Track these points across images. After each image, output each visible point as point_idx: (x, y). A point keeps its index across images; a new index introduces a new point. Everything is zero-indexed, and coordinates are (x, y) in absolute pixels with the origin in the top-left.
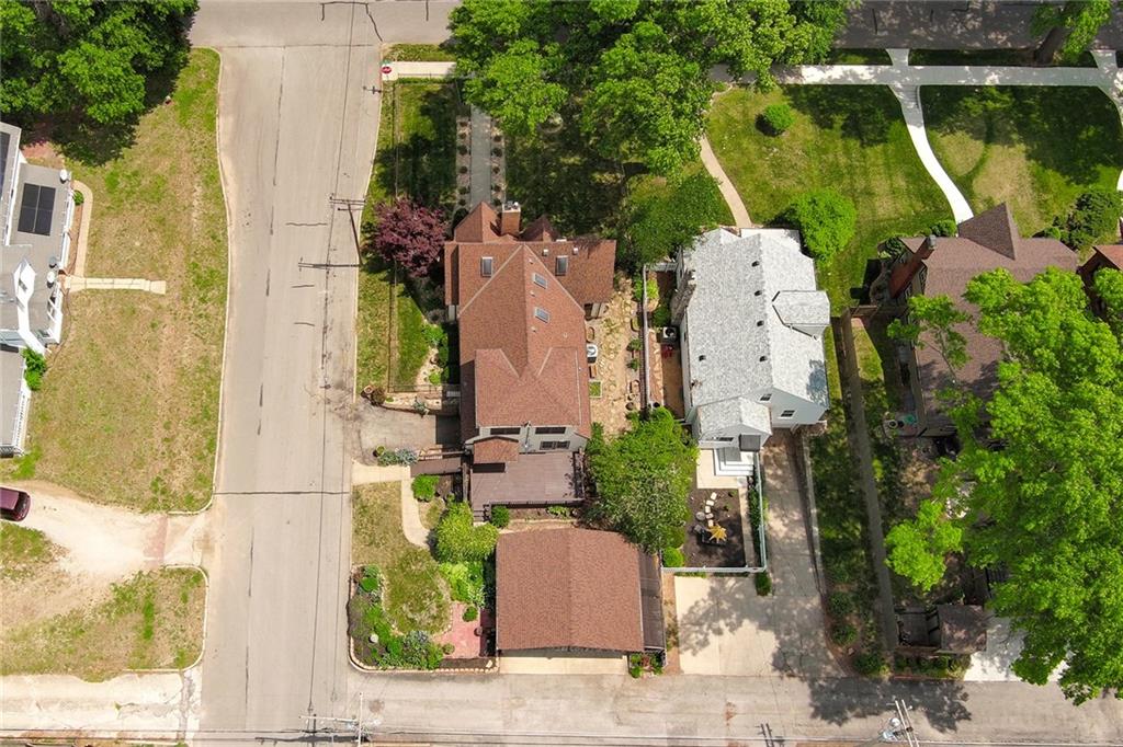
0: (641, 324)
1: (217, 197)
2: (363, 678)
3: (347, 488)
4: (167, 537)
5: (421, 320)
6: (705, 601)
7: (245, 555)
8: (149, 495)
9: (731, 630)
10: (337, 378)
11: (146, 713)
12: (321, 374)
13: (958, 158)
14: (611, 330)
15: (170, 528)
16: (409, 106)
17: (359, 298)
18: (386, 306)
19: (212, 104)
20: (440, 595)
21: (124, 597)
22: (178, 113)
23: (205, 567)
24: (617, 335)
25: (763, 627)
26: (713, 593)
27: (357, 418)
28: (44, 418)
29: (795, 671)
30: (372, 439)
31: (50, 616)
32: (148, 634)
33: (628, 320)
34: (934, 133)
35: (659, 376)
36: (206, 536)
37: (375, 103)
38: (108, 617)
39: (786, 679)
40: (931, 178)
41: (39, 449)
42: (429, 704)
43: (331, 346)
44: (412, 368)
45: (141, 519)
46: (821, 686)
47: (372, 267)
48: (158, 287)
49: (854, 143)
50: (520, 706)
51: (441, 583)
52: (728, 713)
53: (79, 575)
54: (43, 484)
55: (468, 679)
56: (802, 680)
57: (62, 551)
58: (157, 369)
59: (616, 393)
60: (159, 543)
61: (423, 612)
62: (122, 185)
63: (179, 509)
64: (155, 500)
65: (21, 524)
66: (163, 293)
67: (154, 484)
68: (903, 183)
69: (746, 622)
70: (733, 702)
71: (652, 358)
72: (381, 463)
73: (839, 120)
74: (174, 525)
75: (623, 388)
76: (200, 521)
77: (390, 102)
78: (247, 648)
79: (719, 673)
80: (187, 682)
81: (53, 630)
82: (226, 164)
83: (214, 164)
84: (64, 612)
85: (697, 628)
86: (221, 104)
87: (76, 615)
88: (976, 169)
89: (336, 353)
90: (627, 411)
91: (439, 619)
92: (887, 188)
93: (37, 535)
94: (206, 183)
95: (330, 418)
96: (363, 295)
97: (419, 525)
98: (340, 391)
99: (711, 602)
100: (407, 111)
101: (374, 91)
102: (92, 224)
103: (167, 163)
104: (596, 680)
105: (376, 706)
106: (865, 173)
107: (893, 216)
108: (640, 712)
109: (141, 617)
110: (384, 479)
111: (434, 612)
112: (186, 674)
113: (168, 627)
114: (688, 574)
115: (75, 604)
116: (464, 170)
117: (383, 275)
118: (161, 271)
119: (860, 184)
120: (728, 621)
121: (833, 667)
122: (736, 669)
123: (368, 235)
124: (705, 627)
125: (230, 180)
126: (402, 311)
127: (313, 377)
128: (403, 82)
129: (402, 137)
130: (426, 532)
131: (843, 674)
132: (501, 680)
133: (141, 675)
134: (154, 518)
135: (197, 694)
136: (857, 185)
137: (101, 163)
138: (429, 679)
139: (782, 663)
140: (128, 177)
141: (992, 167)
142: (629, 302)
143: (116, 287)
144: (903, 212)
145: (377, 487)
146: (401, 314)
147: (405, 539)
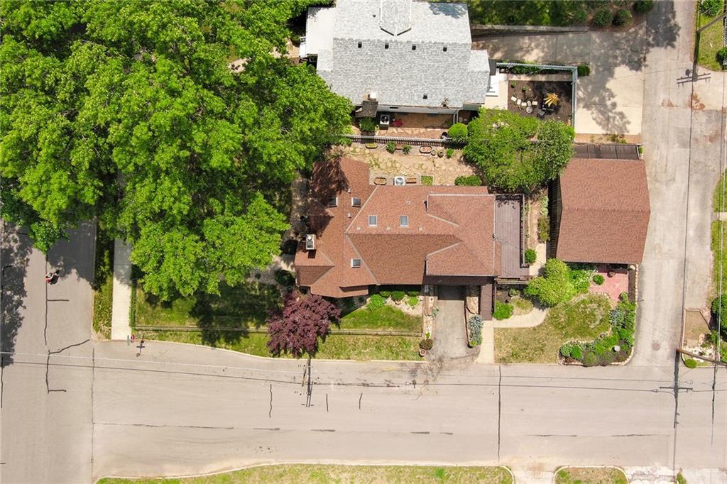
0: (372, 141)
1: (243, 475)
2: (637, 355)
3: (497, 367)
5: (362, 311)
6: (592, 113)
7: (546, 441)
9: (613, 96)
10: (407, 375)
12: (403, 388)
14: (376, 164)
16: (159, 318)
17: (339, 358)
18: (347, 338)
20: (583, 301)
23: (554, 468)
24: (380, 160)
25: (611, 74)
26: (587, 106)
27: (440, 360)
29: (642, 56)
30: (459, 349)
33: (367, 151)
35: (416, 131)
36: (530, 469)
37: (154, 347)
39: (646, 63)
42: (657, 310)
43: (380, 380)
44: (403, 318)
46: (654, 39)
47: (313, 350)
50: (660, 247)
51: (575, 300)
52: (668, 106)
55: (641, 282)
56: (648, 52)
59: (428, 165)
61: (595, 313)
69: (608, 86)
70: (661, 101)
71: (400, 134)
72: (479, 342)
75: (425, 158)
76: (519, 474)
77: (155, 334)
78: (613, 436)
79: (641, 109)
80: (635, 477)
85: (611, 120)
86: (151, 475)
89: (386, 376)
90: (444, 157)
91: (600, 302)
95: (440, 380)
96: (337, 355)
97: (530, 315)
98: (418, 373)
99: (594, 109)
100: (165, 320)
101: (141, 347)
105: (656, 346)
108: (666, 166)
110: (491, 340)
111: (595, 306)
112: (631, 477)
117: (320, 342)
120: (607, 98)
121: (639, 29)
122: (639, 97)
123: (282, 352)
124: (610, 114)
126: (352, 326)
127: (406, 393)
128: (133, 323)
129: (191, 324)
130: (535, 310)
131: (645, 23)
135: (644, 469)
138: (640, 309)
139: (637, 65)
142: (351, 149)
145: (498, 346)
146: (355, 326)
147: (541, 325)
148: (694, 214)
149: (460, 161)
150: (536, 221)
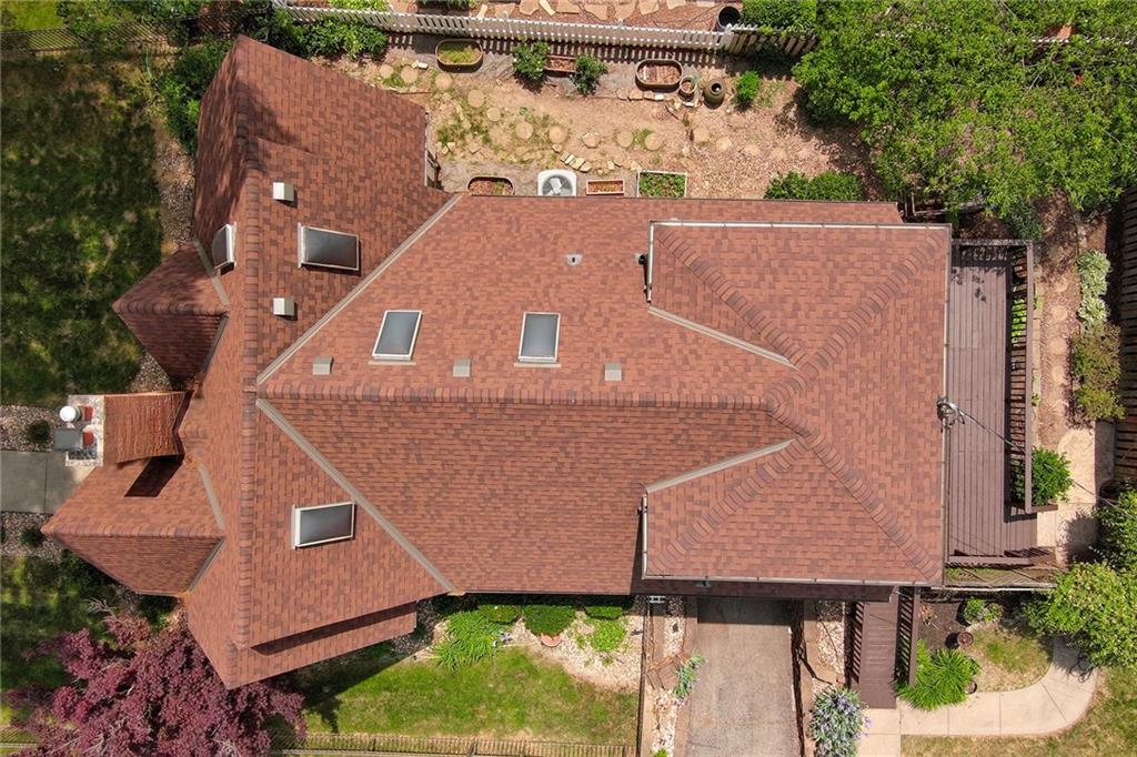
0: (459, 41)
5: (421, 668)
14: (475, 129)
33: (444, 80)
35: (624, 6)
44: (571, 697)
59: (666, 134)
71: (567, 18)
75: (655, 110)
90: (727, 107)
97: (1033, 694)
126: (383, 721)
130: (1055, 675)
146: (396, 722)
147: (1076, 728)
149: (782, 121)
150: (1059, 347)
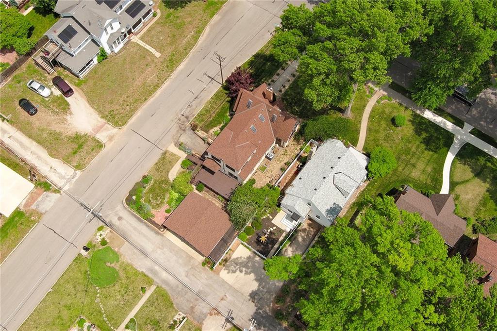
0: (295, 158)
1: (196, 39)
2: (123, 208)
3: (164, 149)
4: (102, 129)
5: (227, 113)
6: (244, 258)
7: (119, 149)
8: (107, 113)
9: (245, 274)
10: (188, 114)
11: (57, 175)
12: (184, 110)
13: (458, 174)
14: (285, 154)
15: (105, 127)
17: (214, 95)
18: (220, 102)
19: (218, 9)
20: (164, 199)
21: (77, 137)
22: (205, 6)
23: (106, 145)
24: (285, 157)
25: (256, 280)
26: (249, 258)
27: (184, 130)
28: (95, 72)
29: (256, 301)
30: (183, 139)
31: (53, 129)
32: (75, 153)
33: (293, 154)
34: (457, 161)
35: (288, 178)
36: (113, 136)
37: (268, 38)
38: (68, 140)
39: (251, 301)
40: (442, 175)
41: (87, 80)
42: (135, 229)
43: (194, 104)
44: (212, 126)
45: (99, 119)
46: (260, 312)
47: (226, 88)
48: (158, 55)
49: (423, 146)
50: (161, 249)
51: (167, 196)
52: (223, 298)
53: (70, 123)
54: (81, 91)
55: (153, 230)
56: (256, 305)
57: (71, 114)
58: (138, 78)
59: (270, 175)
60: (99, 129)
61: (155, 201)
62: (170, 18)
63: (112, 123)
64: (107, 116)
65: (66, 98)
66: (158, 57)
67: (111, 111)
68: (430, 171)
69: (252, 274)
70: (227, 295)
71: (291, 171)
72: (179, 148)
73: (424, 135)
74: (107, 127)
75: (273, 175)
76: (115, 130)
78: (98, 176)
79: (230, 284)
80: (75, 174)
81: (51, 134)
82: (207, 29)
83: (203, 28)
84: (58, 131)
85: (235, 265)
86: (220, 11)
87: (60, 134)
88: (463, 182)
89: (194, 107)
90: (269, 183)
91: (159, 206)
92: (422, 168)
93: (68, 104)
94: (197, 32)
95: (176, 125)
96: (217, 95)
97: (175, 174)
98: (186, 119)
99: (246, 260)
101: (271, 34)
102: (153, 24)
103: (189, 19)
104: (191, 258)
105: (120, 218)
106: (418, 159)
107: (416, 179)
108: (196, 277)
109: (77, 147)
110: (177, 153)
111: (158, 203)
112: (76, 172)
113: (82, 155)
114: (245, 246)
115: (62, 130)
116: (278, 75)
117: (227, 92)
118: (162, 50)
119: (413, 161)
120: (246, 270)
121: (269, 309)
122: (236, 286)
124: (238, 267)
125: (205, 35)
126: (224, 106)
127: (181, 110)
129: (268, 53)
130: (176, 177)
131: (270, 314)
132: (162, 237)
133: (64, 163)
134: (103, 121)
135: (75, 180)
136: (412, 160)
137: (170, 8)
138: (141, 221)
139: (253, 296)
140: (175, 17)
141: (469, 185)
142: (298, 149)
143: (145, 47)
144: (421, 179)
145: (172, 154)
147: (168, 175)
148: (164, 275)
